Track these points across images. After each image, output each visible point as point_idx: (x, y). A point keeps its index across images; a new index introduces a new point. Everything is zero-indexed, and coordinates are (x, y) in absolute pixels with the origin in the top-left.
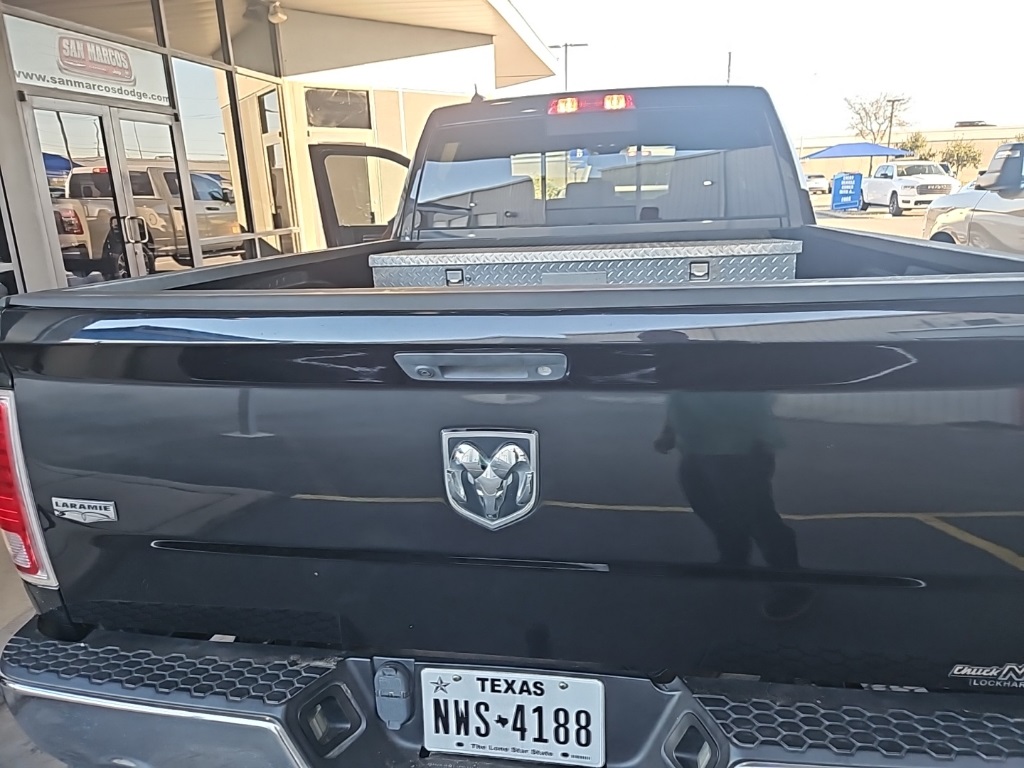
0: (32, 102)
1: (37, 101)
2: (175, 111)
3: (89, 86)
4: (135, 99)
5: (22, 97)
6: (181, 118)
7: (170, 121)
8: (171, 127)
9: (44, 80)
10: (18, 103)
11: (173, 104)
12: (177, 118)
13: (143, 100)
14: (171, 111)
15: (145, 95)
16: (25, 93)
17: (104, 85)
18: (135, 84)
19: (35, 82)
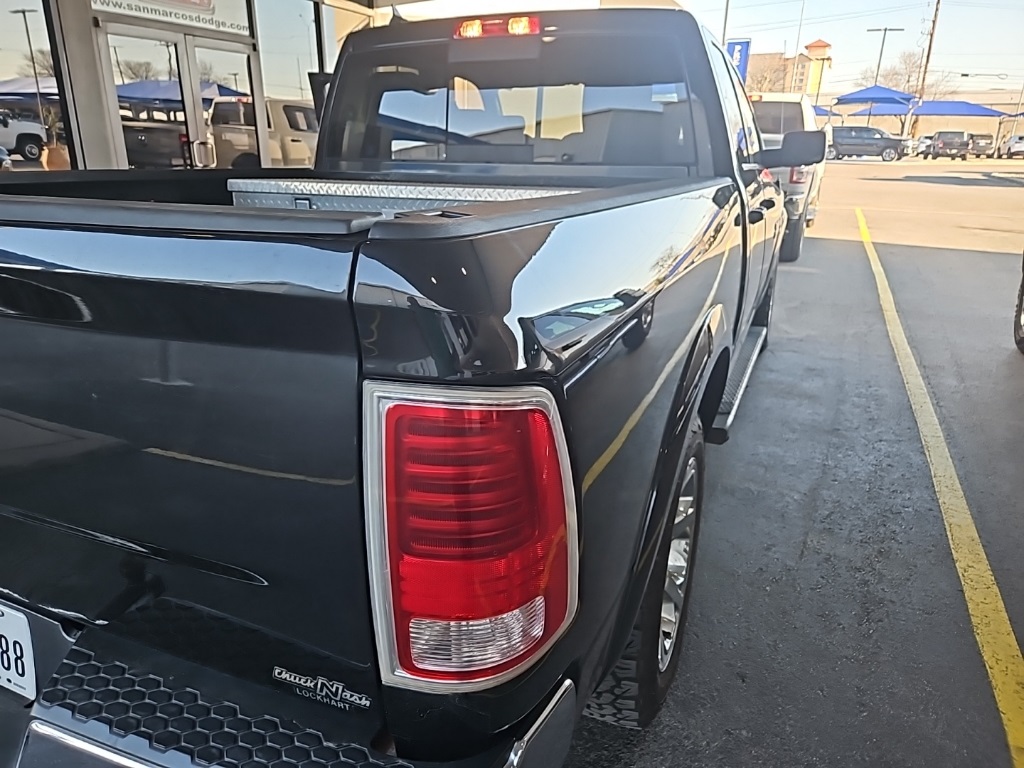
0: (106, 27)
1: (112, 26)
2: (254, 41)
3: (165, 14)
4: (213, 27)
5: (96, 23)
6: (261, 47)
7: (248, 50)
8: (249, 58)
9: (120, 7)
10: (93, 29)
11: (253, 34)
12: (255, 47)
13: (222, 29)
14: (250, 40)
15: (224, 24)
16: (100, 19)
17: (181, 13)
18: (213, 13)
19: (111, 9)
